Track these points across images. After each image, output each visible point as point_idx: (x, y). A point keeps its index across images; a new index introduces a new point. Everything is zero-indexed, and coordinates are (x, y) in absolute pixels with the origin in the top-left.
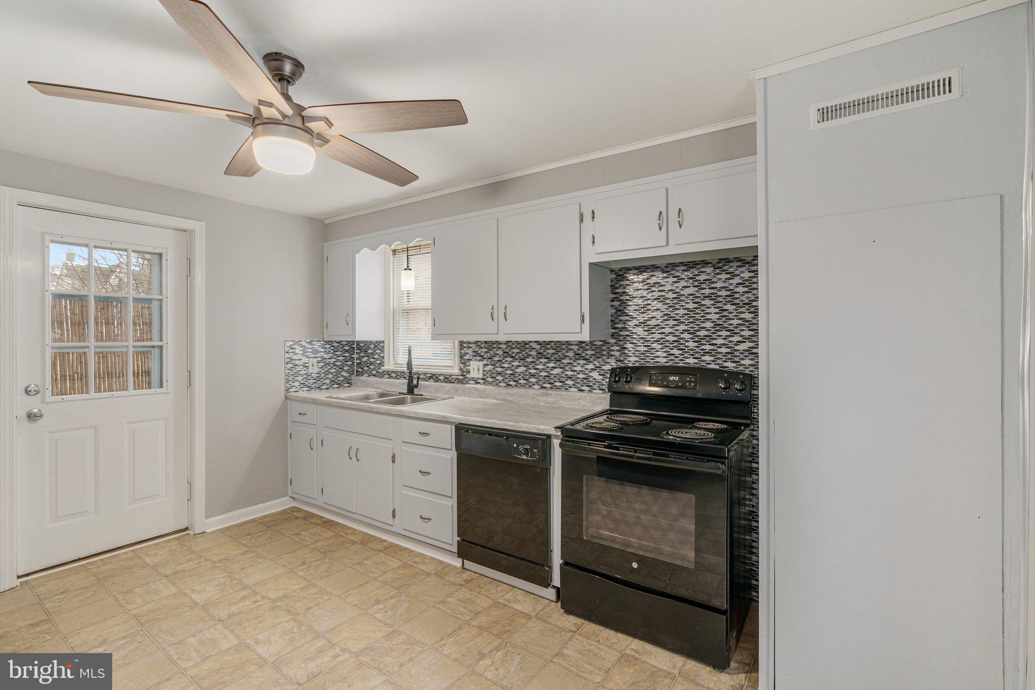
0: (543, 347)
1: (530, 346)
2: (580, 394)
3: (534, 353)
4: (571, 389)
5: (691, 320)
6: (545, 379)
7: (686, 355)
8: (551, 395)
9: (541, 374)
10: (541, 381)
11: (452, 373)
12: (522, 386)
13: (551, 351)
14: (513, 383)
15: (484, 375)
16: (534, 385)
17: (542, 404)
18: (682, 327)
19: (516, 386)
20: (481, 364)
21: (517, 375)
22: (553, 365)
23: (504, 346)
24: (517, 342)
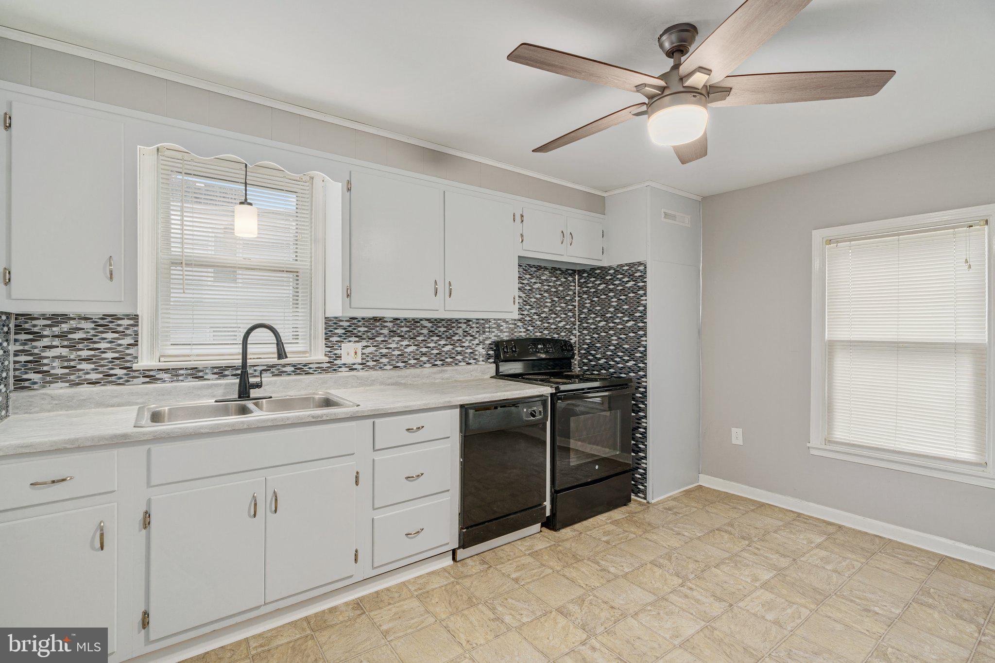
0: (435, 325)
1: (422, 324)
2: (469, 366)
3: (425, 331)
4: (460, 364)
5: (538, 306)
6: (436, 356)
7: (535, 330)
8: (446, 371)
9: (432, 352)
10: (432, 358)
11: (309, 360)
12: (413, 366)
13: (442, 329)
14: (401, 364)
15: (363, 359)
16: (425, 363)
17: (437, 381)
18: (533, 311)
19: (405, 367)
20: (359, 345)
21: (406, 355)
22: (445, 343)
23: (390, 325)
24: (405, 319)
